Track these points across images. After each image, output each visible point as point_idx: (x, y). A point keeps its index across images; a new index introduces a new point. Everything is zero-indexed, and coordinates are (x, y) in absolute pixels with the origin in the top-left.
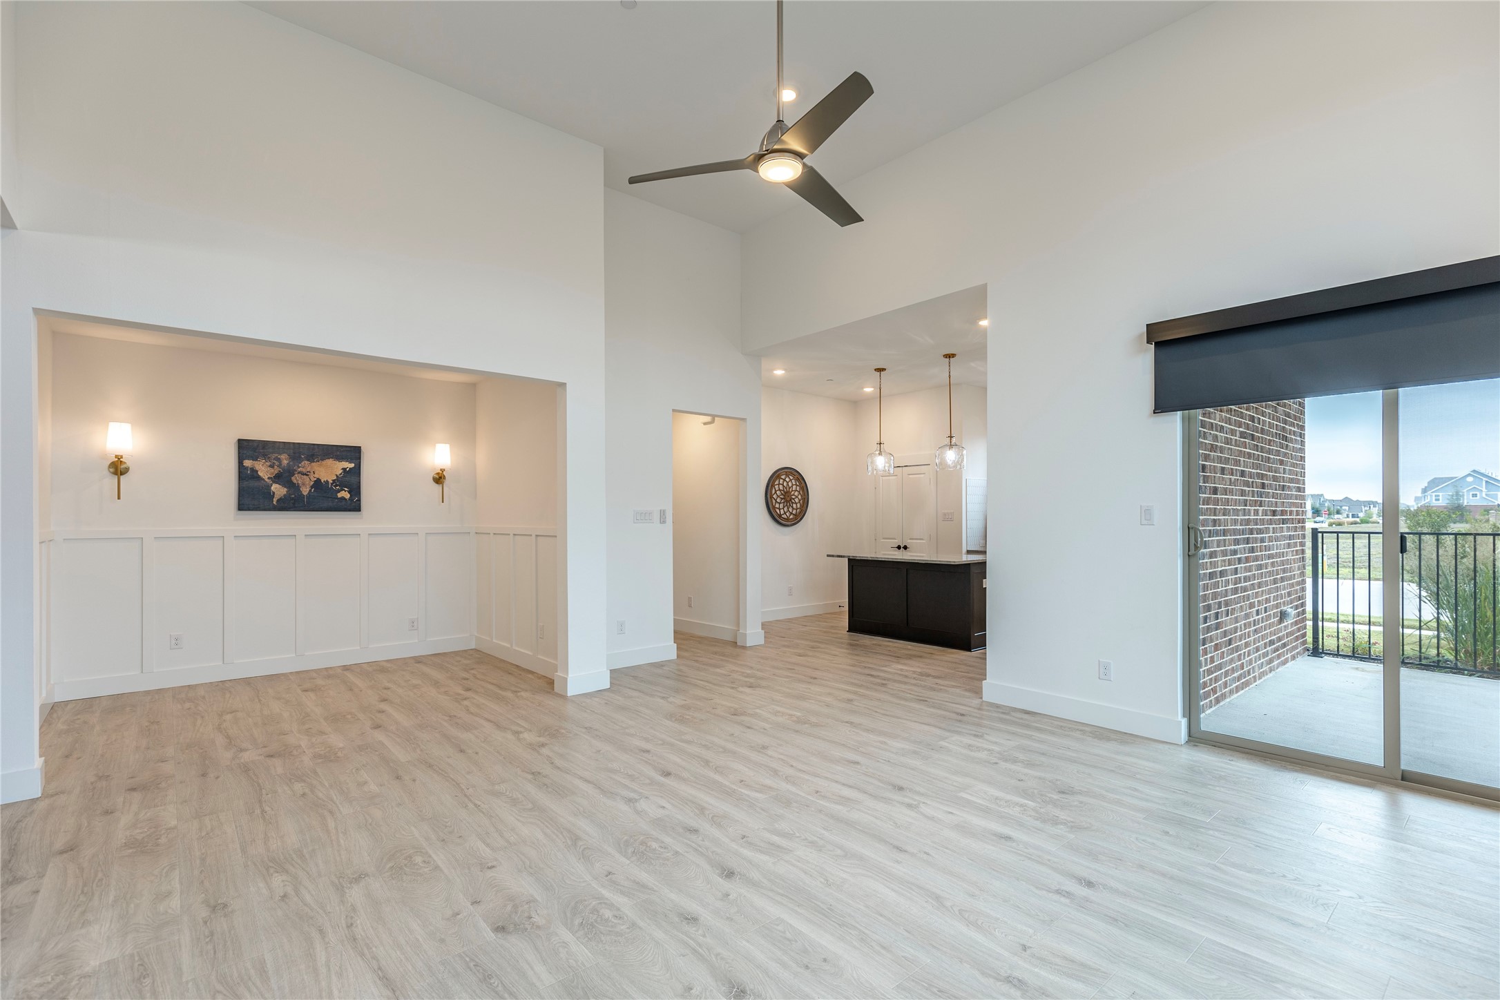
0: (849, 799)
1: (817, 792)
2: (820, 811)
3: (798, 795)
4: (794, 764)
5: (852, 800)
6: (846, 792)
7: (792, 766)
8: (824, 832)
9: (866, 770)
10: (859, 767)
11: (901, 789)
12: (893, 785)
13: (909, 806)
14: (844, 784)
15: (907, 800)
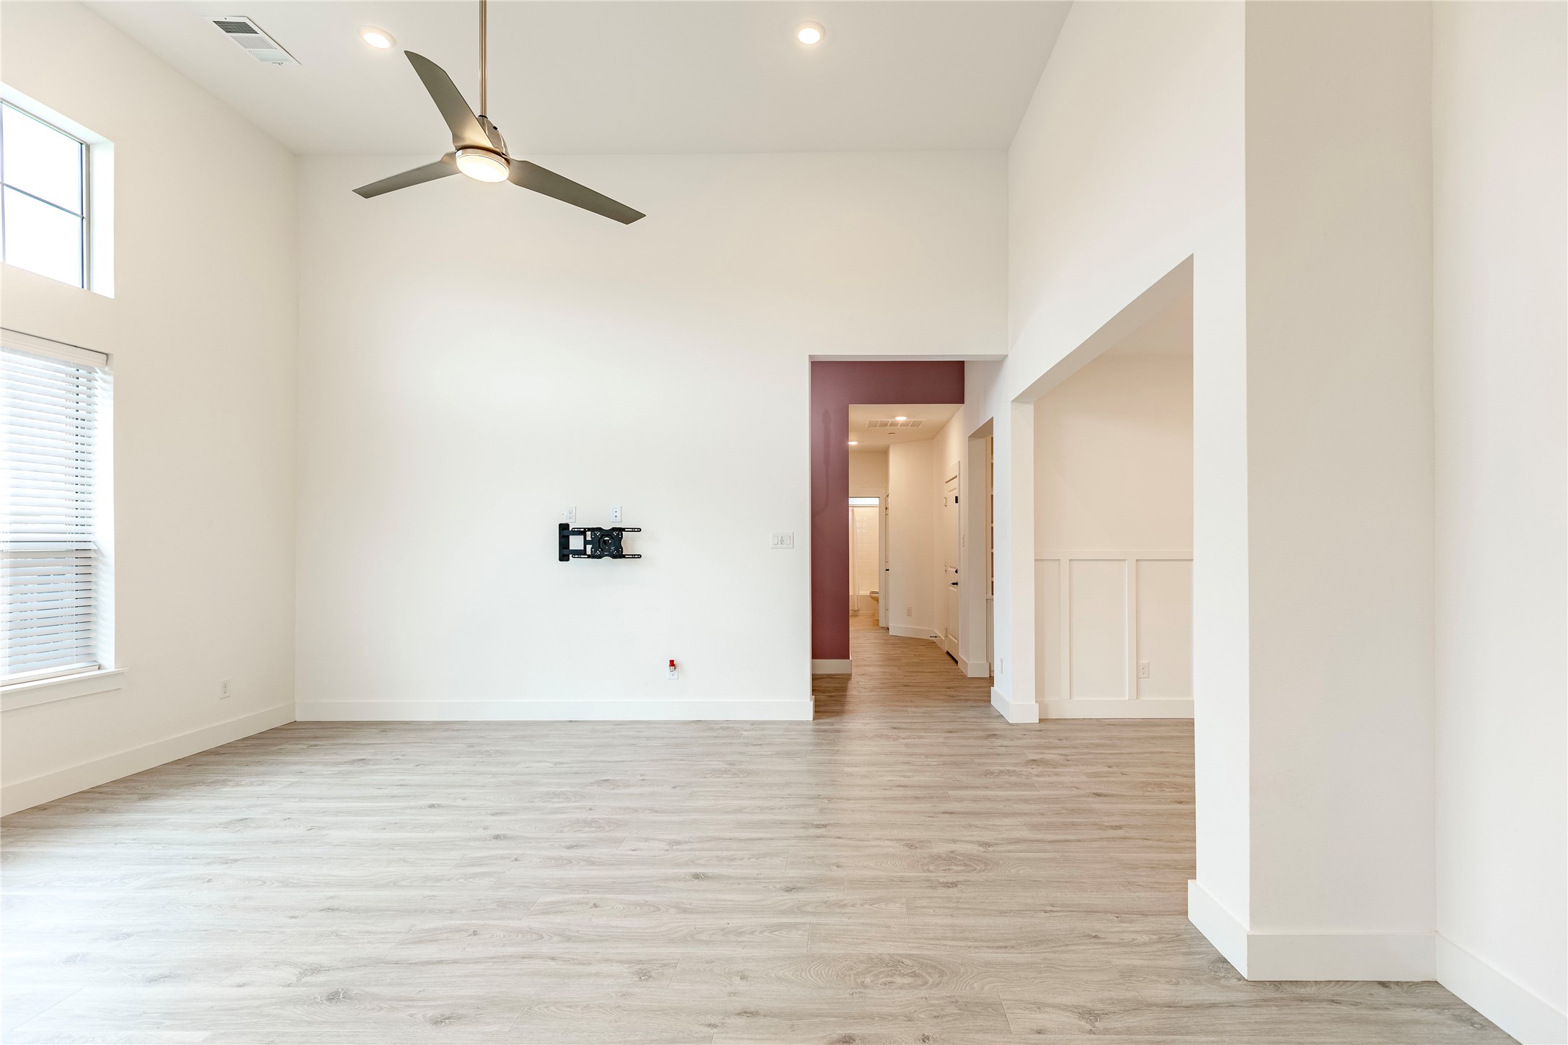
0: (420, 942)
1: (475, 933)
2: (452, 912)
3: (499, 919)
4: (552, 963)
5: (414, 943)
6: (429, 952)
7: (553, 959)
8: (432, 893)
9: (413, 1011)
10: (430, 1013)
11: (333, 997)
12: (350, 998)
13: (316, 970)
14: (440, 962)
15: (321, 978)
